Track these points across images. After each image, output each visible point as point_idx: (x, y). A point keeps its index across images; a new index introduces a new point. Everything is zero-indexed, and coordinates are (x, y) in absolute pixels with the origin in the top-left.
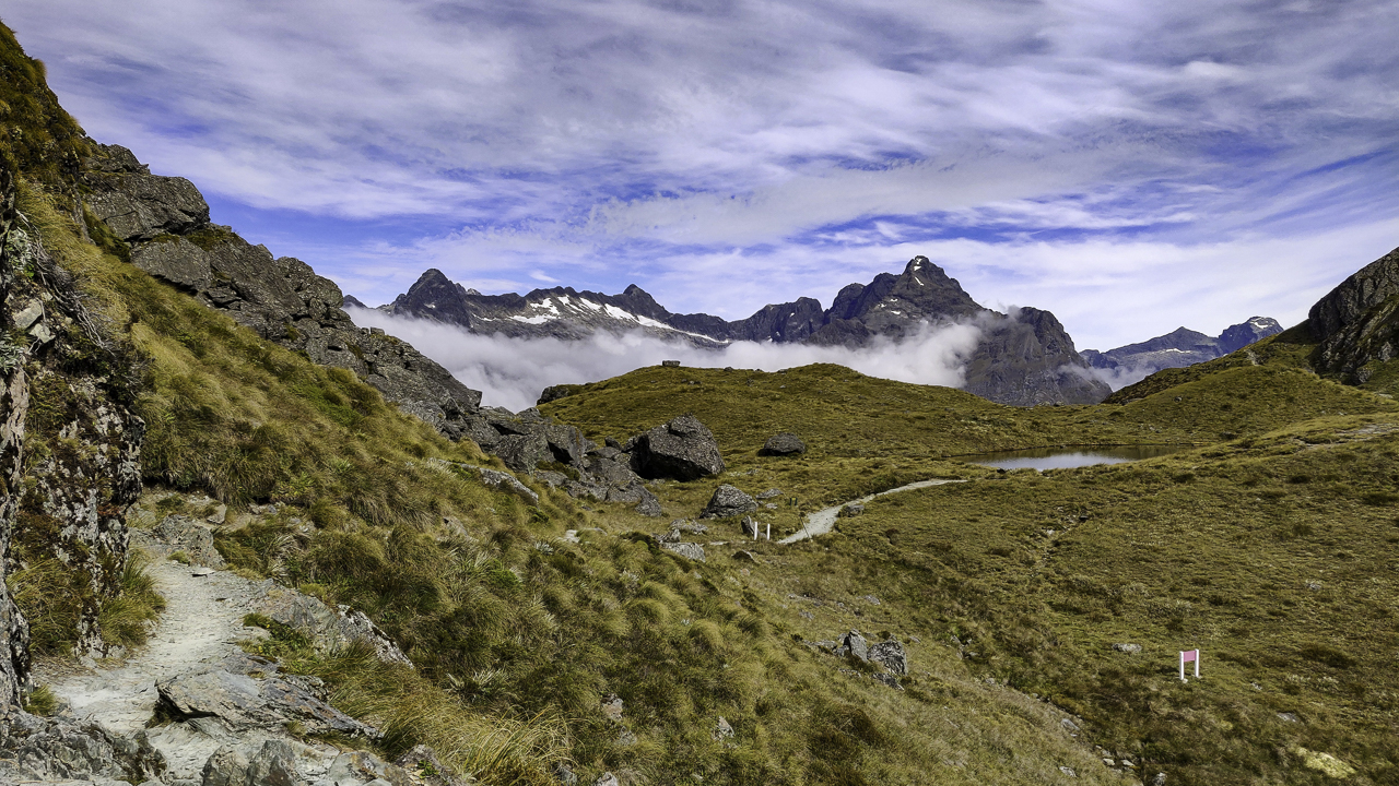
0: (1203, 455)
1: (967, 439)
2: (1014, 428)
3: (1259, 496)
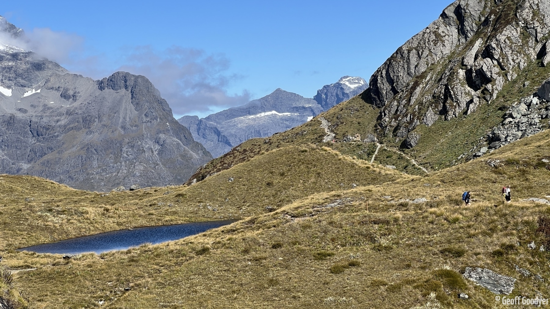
0: (223, 231)
1: (42, 230)
2: (86, 216)
3: (250, 260)
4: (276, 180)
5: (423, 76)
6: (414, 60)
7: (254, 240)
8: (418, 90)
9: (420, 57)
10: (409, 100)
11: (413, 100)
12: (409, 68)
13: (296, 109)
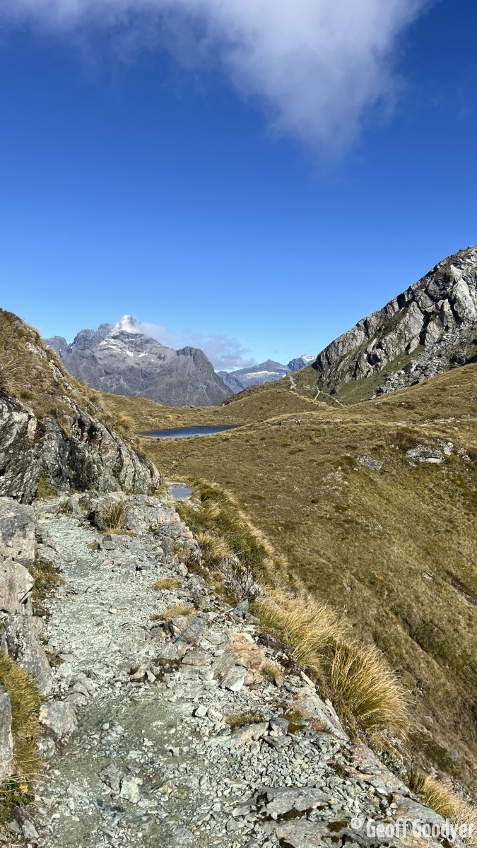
2: (168, 419)
4: (265, 406)
5: (345, 356)
6: (340, 347)
7: (251, 435)
8: (342, 364)
9: (344, 346)
10: (337, 369)
11: (339, 369)
12: (338, 352)
13: (278, 371)
